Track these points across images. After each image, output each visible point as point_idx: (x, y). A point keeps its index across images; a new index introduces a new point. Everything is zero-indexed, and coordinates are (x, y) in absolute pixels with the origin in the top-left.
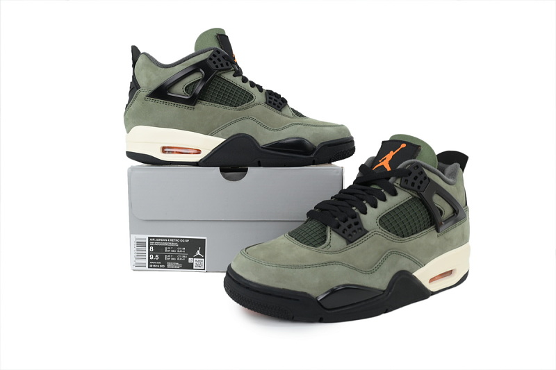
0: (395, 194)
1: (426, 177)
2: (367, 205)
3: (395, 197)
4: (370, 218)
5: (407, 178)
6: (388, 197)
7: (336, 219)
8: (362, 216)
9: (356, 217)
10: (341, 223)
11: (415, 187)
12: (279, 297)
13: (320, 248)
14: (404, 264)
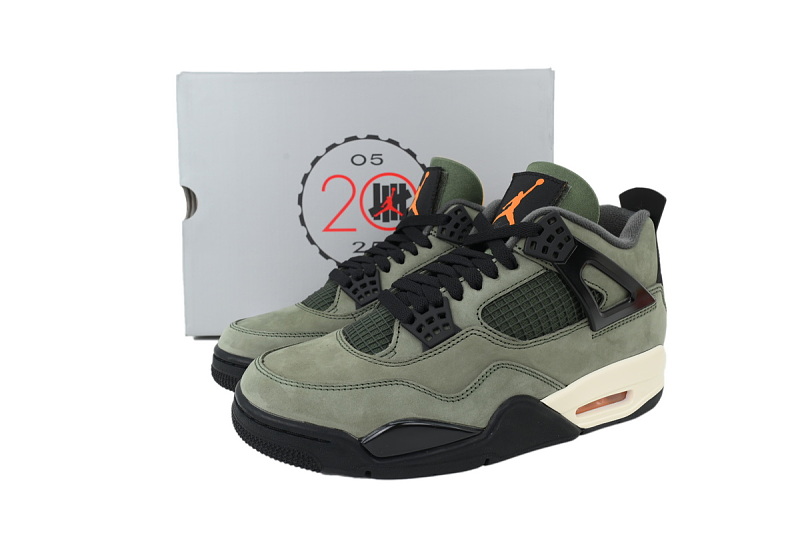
0: (513, 265)
1: (569, 237)
2: (465, 285)
3: (513, 272)
4: (467, 307)
5: (534, 239)
6: (502, 271)
7: (411, 307)
8: (454, 303)
9: (442, 305)
10: (417, 315)
11: (550, 255)
12: (299, 436)
13: (377, 355)
14: (524, 386)
